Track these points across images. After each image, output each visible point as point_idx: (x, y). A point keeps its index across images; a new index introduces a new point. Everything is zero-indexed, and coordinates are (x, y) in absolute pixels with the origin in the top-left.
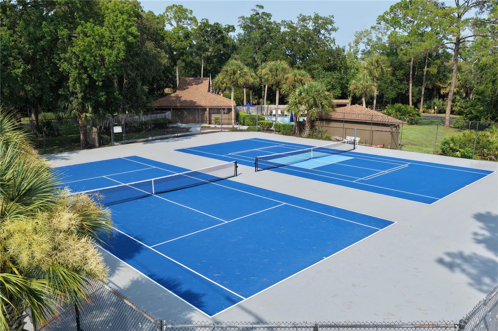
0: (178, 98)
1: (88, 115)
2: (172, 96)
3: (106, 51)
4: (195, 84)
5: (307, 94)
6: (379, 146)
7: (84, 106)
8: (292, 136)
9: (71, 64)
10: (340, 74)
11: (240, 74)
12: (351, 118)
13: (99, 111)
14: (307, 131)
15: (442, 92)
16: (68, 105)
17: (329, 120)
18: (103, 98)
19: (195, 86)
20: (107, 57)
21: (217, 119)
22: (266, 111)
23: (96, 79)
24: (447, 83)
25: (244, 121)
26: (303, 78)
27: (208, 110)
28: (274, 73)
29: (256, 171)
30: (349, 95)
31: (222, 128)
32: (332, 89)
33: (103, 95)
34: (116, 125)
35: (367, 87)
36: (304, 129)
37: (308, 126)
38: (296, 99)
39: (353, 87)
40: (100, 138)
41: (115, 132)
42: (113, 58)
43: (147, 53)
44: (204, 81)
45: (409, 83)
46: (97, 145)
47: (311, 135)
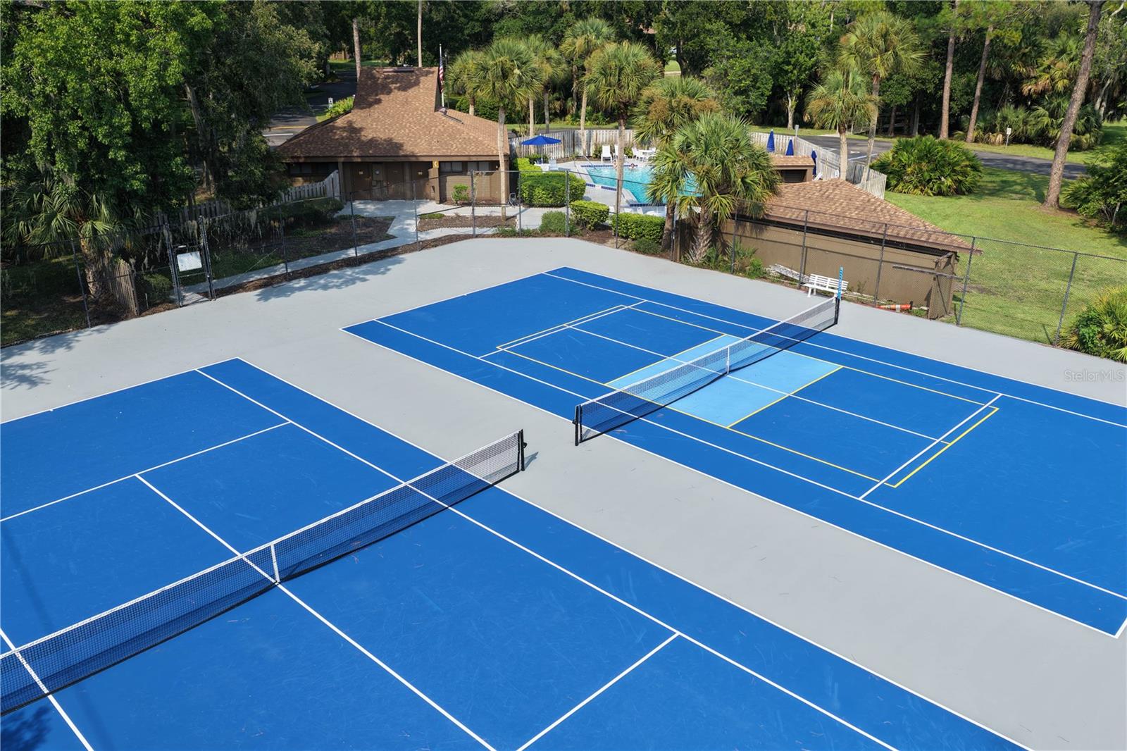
0: (353, 130)
1: (100, 226)
2: (338, 128)
3: (128, 61)
4: (399, 89)
5: (706, 152)
6: (898, 306)
7: (86, 205)
8: (661, 256)
9: (31, 96)
10: (775, 47)
11: (520, 77)
12: (824, 221)
13: (133, 212)
14: (702, 248)
15: (1027, 88)
16: (41, 199)
17: (764, 222)
18: (136, 185)
19: (398, 95)
20: (132, 79)
21: (459, 190)
22: (584, 146)
23: (106, 142)
24: (1042, 65)
25: (531, 196)
26: (693, 102)
27: (436, 165)
28: (613, 80)
29: (577, 444)
30: (791, 91)
31: (475, 218)
32: (752, 86)
33: (137, 173)
34: (182, 251)
35: (856, 107)
36: (695, 242)
37: (703, 235)
38: (674, 162)
39: (819, 106)
40: (141, 286)
41: (182, 269)
42: (148, 82)
43: (257, 43)
44: (422, 79)
45: (944, 65)
46: (133, 306)
47: (713, 260)
